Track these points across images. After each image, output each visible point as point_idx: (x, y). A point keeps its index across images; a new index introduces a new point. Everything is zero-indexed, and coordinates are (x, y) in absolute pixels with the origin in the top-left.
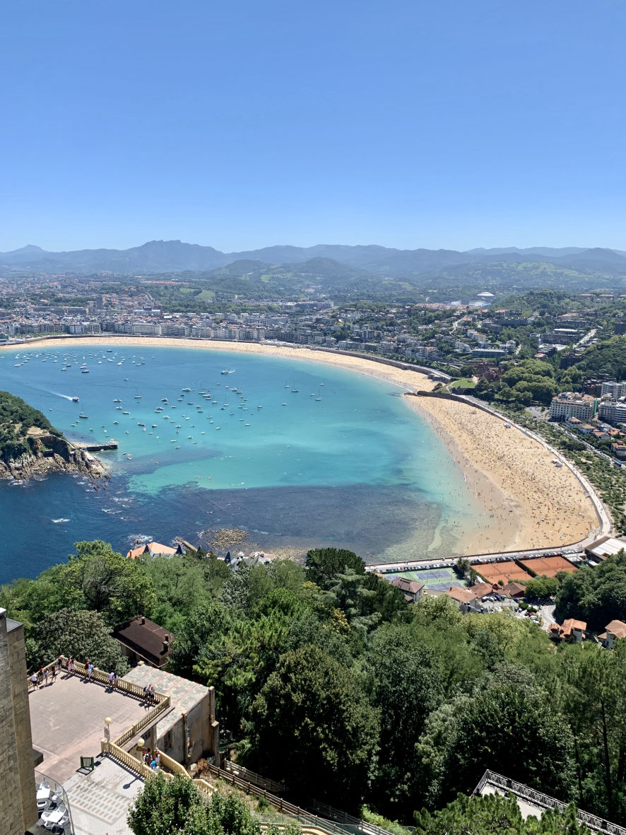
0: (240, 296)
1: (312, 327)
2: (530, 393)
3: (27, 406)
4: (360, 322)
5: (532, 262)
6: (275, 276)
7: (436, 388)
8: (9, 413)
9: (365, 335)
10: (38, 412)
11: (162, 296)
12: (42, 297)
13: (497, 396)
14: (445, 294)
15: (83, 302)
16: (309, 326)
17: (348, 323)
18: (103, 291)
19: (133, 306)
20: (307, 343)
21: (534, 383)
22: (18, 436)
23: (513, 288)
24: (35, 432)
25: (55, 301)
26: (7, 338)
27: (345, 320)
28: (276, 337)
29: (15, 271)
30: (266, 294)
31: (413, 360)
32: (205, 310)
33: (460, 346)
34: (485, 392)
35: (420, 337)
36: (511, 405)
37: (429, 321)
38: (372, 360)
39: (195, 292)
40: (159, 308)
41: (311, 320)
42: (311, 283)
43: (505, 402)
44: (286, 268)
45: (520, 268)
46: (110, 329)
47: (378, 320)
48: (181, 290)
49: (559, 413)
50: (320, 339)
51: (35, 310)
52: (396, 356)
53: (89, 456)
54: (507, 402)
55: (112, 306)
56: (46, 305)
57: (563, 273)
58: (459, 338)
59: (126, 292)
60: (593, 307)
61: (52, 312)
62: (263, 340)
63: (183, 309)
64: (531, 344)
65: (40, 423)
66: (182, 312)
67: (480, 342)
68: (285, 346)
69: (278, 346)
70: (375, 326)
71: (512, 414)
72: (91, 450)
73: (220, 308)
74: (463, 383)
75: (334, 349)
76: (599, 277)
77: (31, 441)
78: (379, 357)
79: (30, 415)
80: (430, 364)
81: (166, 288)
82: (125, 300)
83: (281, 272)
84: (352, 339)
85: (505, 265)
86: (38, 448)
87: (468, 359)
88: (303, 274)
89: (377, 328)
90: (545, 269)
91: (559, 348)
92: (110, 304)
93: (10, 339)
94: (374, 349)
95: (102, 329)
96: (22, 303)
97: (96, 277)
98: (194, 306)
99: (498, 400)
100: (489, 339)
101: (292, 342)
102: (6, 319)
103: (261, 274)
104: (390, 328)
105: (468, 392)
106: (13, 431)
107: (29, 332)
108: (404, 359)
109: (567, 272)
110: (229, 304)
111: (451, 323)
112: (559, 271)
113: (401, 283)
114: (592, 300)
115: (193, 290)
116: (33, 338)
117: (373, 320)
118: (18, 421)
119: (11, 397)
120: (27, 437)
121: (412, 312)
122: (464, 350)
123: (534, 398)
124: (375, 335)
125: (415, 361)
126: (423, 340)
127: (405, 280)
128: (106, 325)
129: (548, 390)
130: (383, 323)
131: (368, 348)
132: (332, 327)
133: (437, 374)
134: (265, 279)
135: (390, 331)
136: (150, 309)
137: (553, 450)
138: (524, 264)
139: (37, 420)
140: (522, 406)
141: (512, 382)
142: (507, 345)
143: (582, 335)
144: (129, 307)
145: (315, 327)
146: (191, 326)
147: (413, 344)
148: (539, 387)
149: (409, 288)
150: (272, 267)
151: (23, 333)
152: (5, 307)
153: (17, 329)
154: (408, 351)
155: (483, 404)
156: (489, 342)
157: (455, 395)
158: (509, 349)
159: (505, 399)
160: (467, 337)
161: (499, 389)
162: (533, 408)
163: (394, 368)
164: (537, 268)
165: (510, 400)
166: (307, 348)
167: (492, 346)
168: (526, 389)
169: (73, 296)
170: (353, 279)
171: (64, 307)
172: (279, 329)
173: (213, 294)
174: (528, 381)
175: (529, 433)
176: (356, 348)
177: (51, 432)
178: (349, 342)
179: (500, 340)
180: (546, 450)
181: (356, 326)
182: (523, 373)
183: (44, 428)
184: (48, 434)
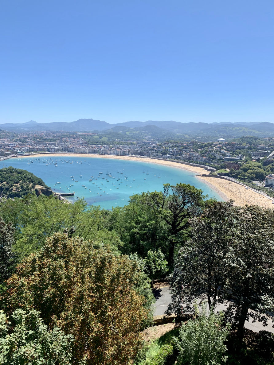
0: (118, 139)
1: (151, 150)
2: (254, 175)
3: (35, 176)
4: (172, 147)
5: (239, 127)
6: (132, 132)
7: (211, 173)
8: (27, 179)
9: (175, 153)
10: (40, 179)
11: (86, 139)
12: (37, 138)
13: (239, 176)
14: (204, 139)
15: (55, 140)
16: (150, 149)
17: (167, 148)
18: (62, 137)
19: (75, 142)
20: (149, 156)
21: (256, 171)
22: (31, 189)
23: (233, 137)
24: (38, 187)
25: (43, 140)
26: (24, 153)
27: (166, 147)
28: (136, 154)
29: (26, 130)
30: (129, 138)
31: (197, 162)
32: (105, 144)
33: (218, 156)
34: (234, 174)
35: (200, 153)
36: (246, 180)
37: (202, 147)
38: (179, 163)
39: (100, 138)
40: (86, 143)
41: (151, 147)
42: (147, 135)
43: (243, 179)
44: (136, 129)
45: (234, 129)
46: (66, 150)
47: (180, 146)
48: (94, 137)
49: (269, 183)
50: (155, 154)
51: (35, 143)
52: (189, 161)
53: (62, 198)
54: (244, 179)
55: (66, 142)
56: (39, 141)
57: (252, 132)
58: (217, 153)
59: (72, 137)
60: (270, 143)
61: (42, 144)
62: (131, 155)
63: (95, 143)
64: (249, 156)
65: (40, 183)
66: (95, 145)
67: (228, 155)
68: (140, 157)
69: (137, 157)
70: (179, 149)
71: (247, 184)
72: (63, 196)
73: (111, 143)
74: (222, 171)
75: (162, 158)
76: (268, 133)
77: (37, 191)
78: (182, 161)
79: (36, 179)
80: (205, 164)
81: (88, 136)
82: (71, 140)
83: (134, 131)
84: (169, 154)
85: (227, 128)
86: (39, 194)
87: (222, 162)
88: (143, 132)
89: (180, 150)
90: (244, 130)
91: (261, 158)
92: (65, 141)
93: (25, 153)
94: (179, 158)
95: (63, 150)
96: (29, 141)
97: (59, 132)
98: (100, 142)
99: (240, 178)
100: (231, 154)
101: (143, 156)
102: (23, 146)
103: (126, 132)
104: (185, 150)
105: (225, 175)
106: (29, 186)
107: (33, 151)
108: (193, 162)
109: (254, 131)
110: (114, 142)
111: (212, 148)
112: (250, 131)
113: (185, 135)
114: (269, 141)
115: (99, 137)
116: (34, 153)
117: (178, 146)
118: (31, 182)
119: (28, 172)
120: (35, 189)
121: (194, 143)
122: (221, 158)
123: (256, 177)
124: (179, 152)
125: (198, 163)
126: (201, 154)
127: (186, 134)
128: (65, 149)
129: (262, 173)
130: (183, 148)
131: (176, 158)
132: (160, 150)
133: (209, 168)
134: (128, 133)
135: (185, 151)
136: (82, 143)
137: (271, 199)
138: (236, 128)
139: (39, 182)
140: (251, 180)
141: (245, 170)
142: (239, 156)
143: (269, 153)
144: (74, 142)
145: (153, 150)
146: (100, 149)
147: (197, 156)
148: (258, 172)
149: (188, 137)
150: (130, 129)
151: (30, 151)
152: (23, 142)
153: (28, 150)
154: (195, 159)
155: (234, 180)
156: (231, 155)
157: (220, 176)
158: (240, 157)
159: (243, 177)
160: (221, 153)
161: (240, 173)
162: (256, 181)
163: (189, 166)
164: (241, 129)
165: (245, 178)
166: (150, 158)
167: (233, 156)
168: (251, 173)
169: (50, 138)
170: (164, 133)
171: (47, 142)
172: (137, 151)
173: (107, 139)
174: (252, 170)
175: (257, 191)
176: (171, 158)
177: (45, 187)
178: (168, 155)
179: (236, 154)
180: (267, 198)
181: (171, 149)
182: (250, 166)
183: (42, 186)
184: (44, 188)
